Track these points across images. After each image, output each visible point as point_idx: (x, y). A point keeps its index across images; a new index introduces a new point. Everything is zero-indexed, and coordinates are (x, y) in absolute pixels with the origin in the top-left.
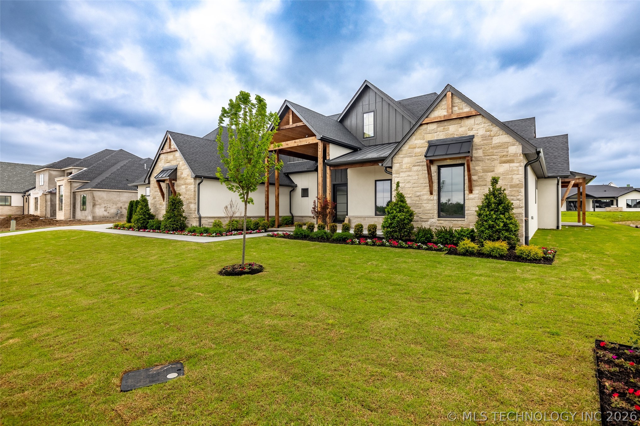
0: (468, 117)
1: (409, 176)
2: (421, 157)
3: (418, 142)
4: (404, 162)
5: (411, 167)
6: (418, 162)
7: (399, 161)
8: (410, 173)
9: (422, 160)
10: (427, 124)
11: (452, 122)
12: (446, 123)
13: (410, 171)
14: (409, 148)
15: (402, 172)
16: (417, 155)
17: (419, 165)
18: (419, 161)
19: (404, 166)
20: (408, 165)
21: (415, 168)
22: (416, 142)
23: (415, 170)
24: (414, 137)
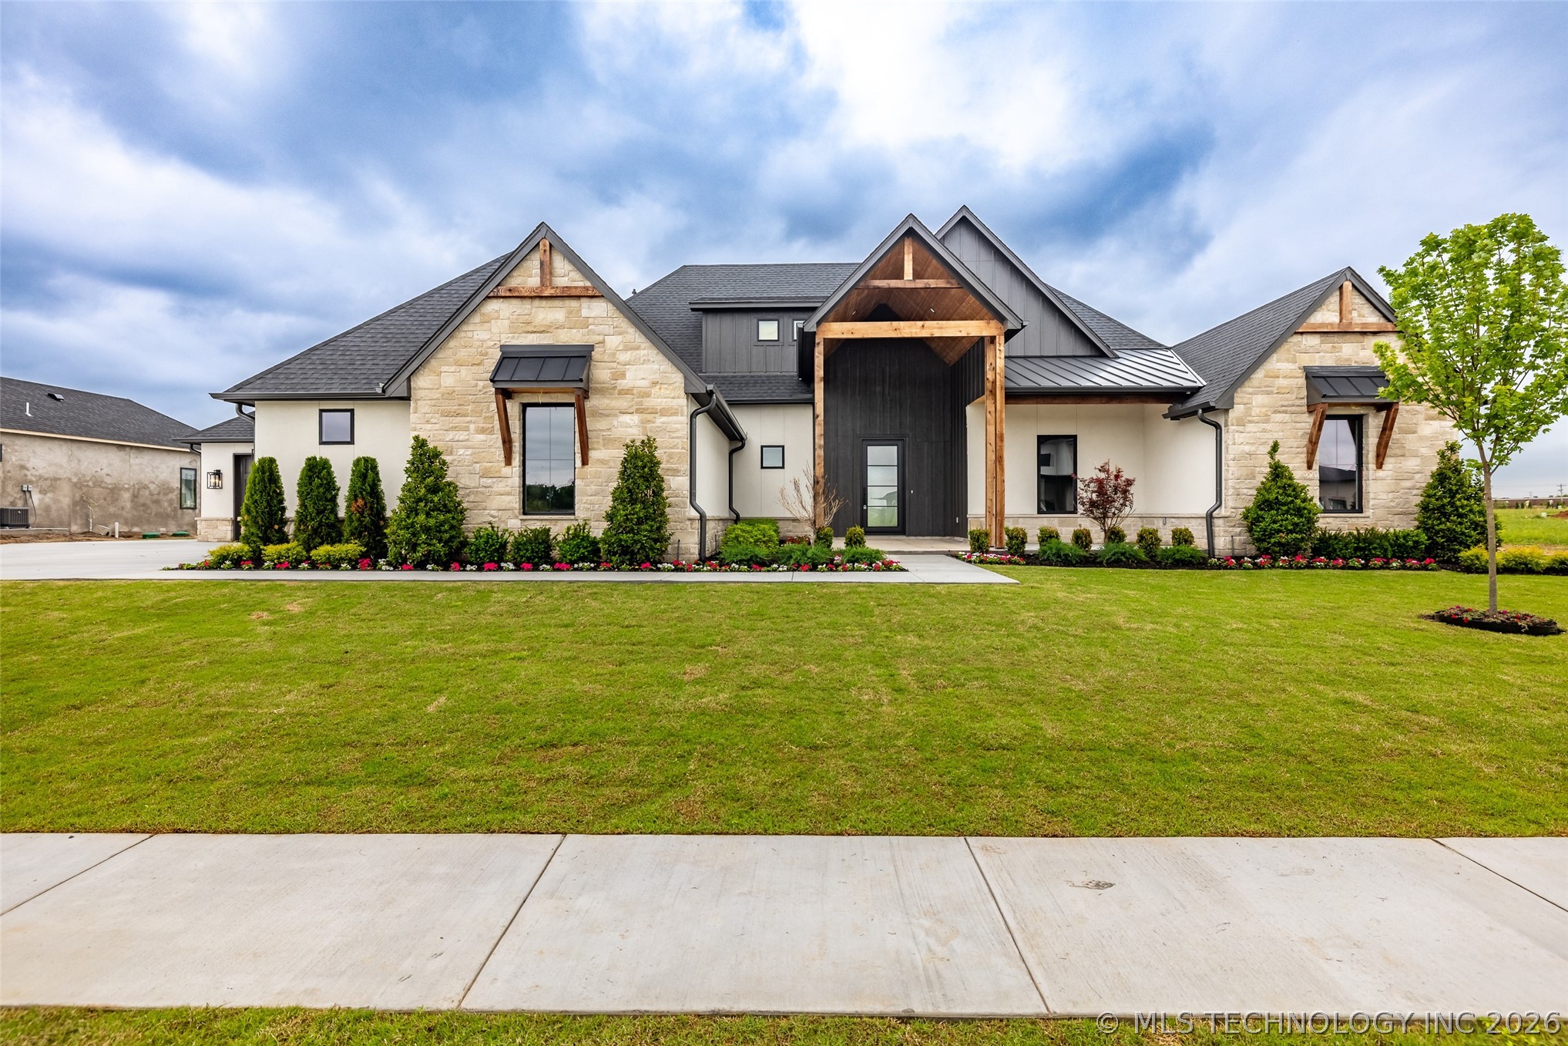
0: (1374, 333)
1: (1264, 431)
2: (1289, 395)
3: (1284, 367)
4: (1254, 404)
5: (1269, 413)
6: (1283, 406)
7: (1245, 401)
8: (1268, 426)
9: (1291, 403)
10: (1302, 333)
11: (1348, 337)
12: (1336, 338)
13: (1267, 421)
14: (1266, 377)
15: (1250, 422)
16: (1283, 391)
17: (1285, 412)
18: (1286, 403)
19: (1255, 411)
20: (1264, 410)
21: (1279, 417)
22: (1280, 365)
23: (1277, 420)
24: (1275, 357)
